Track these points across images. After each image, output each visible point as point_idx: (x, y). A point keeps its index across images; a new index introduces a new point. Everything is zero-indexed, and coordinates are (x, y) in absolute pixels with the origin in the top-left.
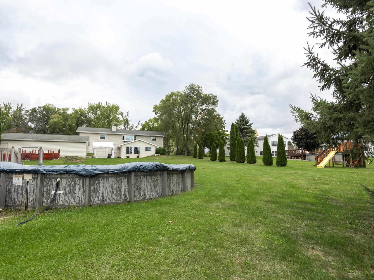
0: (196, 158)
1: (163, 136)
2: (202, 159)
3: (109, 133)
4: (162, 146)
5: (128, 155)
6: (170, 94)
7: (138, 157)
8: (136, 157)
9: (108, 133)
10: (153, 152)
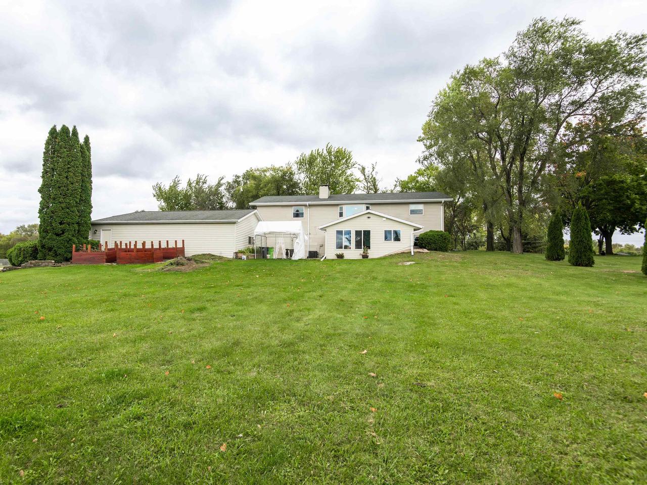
0: (557, 262)
1: (443, 200)
2: (586, 265)
3: (310, 203)
4: (441, 227)
5: (340, 252)
6: (462, 72)
7: (365, 256)
8: (361, 257)
9: (307, 203)
10: (407, 243)
